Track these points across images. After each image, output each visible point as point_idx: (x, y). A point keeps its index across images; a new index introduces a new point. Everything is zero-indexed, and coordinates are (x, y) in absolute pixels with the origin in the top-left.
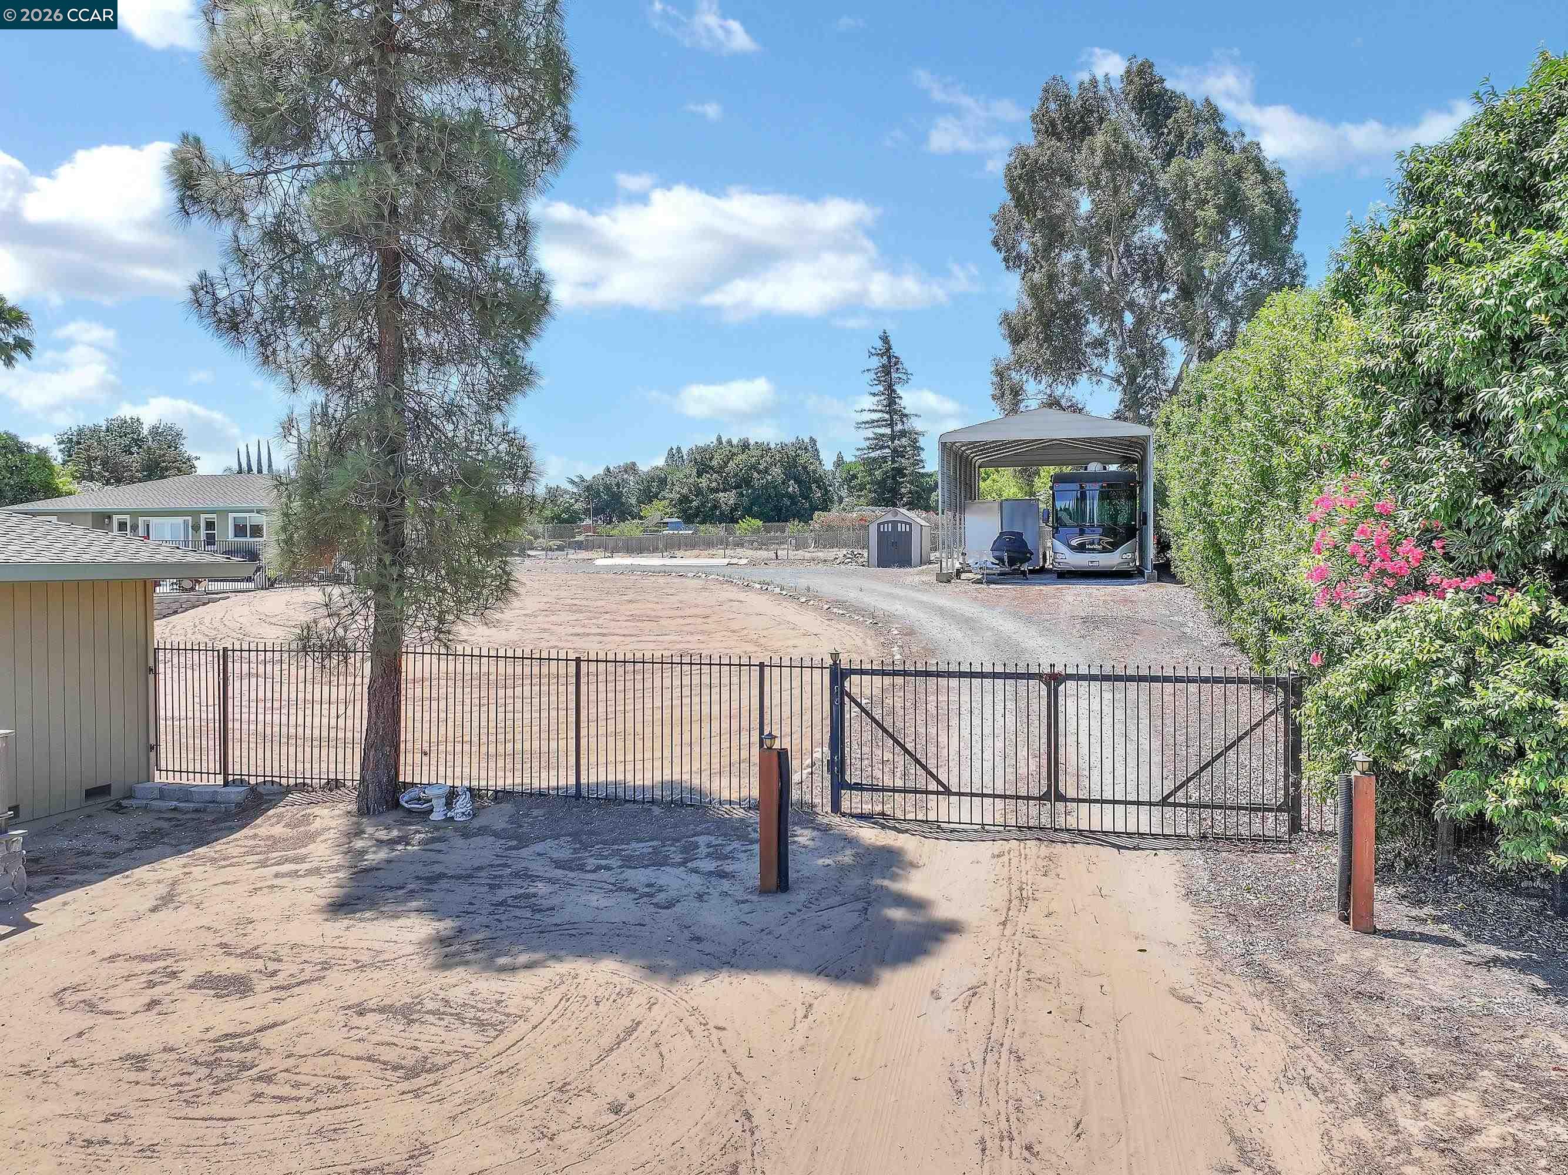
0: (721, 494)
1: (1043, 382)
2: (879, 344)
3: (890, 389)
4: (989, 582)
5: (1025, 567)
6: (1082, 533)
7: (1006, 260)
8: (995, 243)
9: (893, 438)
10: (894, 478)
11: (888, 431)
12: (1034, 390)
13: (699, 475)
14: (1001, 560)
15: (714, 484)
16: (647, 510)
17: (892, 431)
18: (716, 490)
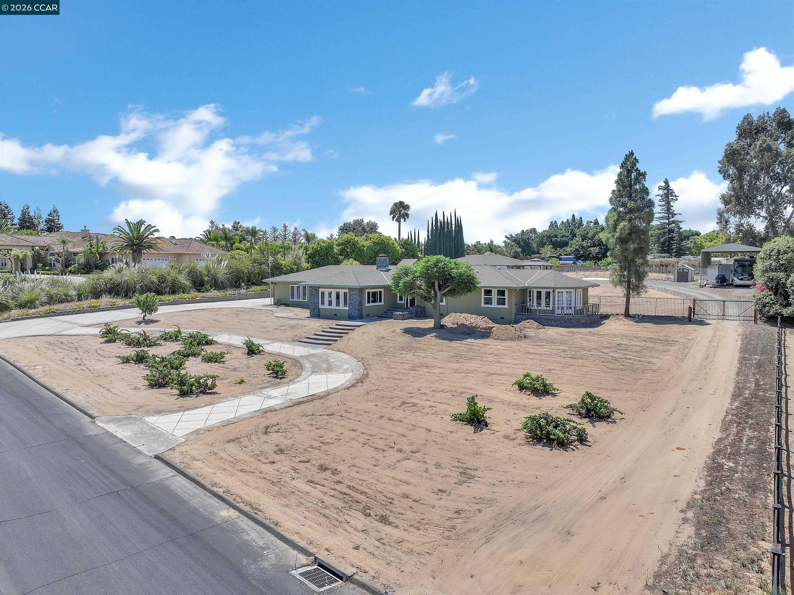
0: (592, 249)
1: (737, 217)
2: (663, 184)
3: (668, 203)
4: (714, 288)
5: (725, 284)
6: (743, 275)
7: (724, 176)
8: (720, 171)
9: (669, 224)
10: (669, 241)
11: (667, 221)
12: (734, 221)
13: (583, 240)
14: (718, 282)
15: (589, 244)
16: (542, 250)
17: (669, 221)
18: (590, 247)
